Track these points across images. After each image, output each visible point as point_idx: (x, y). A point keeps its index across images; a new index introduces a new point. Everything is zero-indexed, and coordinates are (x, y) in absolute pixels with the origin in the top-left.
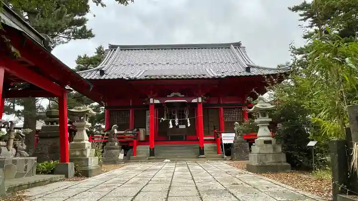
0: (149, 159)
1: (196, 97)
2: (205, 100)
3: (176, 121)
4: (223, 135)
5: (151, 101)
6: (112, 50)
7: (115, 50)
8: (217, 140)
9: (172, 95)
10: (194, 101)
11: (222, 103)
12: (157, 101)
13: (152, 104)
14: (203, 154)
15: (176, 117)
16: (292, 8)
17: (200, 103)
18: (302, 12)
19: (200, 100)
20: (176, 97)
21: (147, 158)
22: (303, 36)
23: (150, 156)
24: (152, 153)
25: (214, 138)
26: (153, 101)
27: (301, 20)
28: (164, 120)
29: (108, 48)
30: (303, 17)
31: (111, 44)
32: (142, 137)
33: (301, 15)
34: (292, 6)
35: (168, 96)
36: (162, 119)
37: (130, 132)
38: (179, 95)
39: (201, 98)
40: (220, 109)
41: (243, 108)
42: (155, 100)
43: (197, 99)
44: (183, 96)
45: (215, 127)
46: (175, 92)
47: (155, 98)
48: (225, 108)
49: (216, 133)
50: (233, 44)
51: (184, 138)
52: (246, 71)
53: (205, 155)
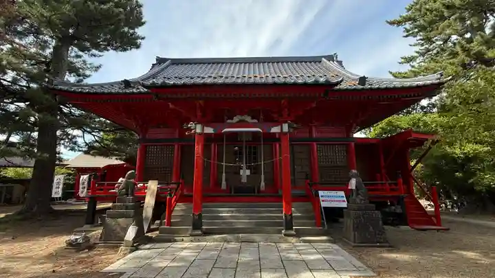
0: (190, 235)
1: (279, 123)
2: (294, 128)
5: (199, 129)
9: (236, 119)
10: (275, 130)
11: (314, 136)
12: (209, 130)
13: (199, 134)
14: (291, 228)
17: (286, 133)
19: (286, 128)
20: (242, 123)
23: (193, 229)
25: (303, 192)
26: (203, 129)
31: (160, 57)
35: (229, 121)
38: (248, 119)
39: (287, 124)
40: (313, 145)
41: (348, 146)
42: (205, 128)
43: (280, 127)
44: (256, 121)
45: (307, 175)
46: (242, 114)
47: (205, 123)
48: (320, 144)
49: (309, 185)
50: (325, 57)
51: (256, 191)
52: (359, 84)
53: (296, 230)
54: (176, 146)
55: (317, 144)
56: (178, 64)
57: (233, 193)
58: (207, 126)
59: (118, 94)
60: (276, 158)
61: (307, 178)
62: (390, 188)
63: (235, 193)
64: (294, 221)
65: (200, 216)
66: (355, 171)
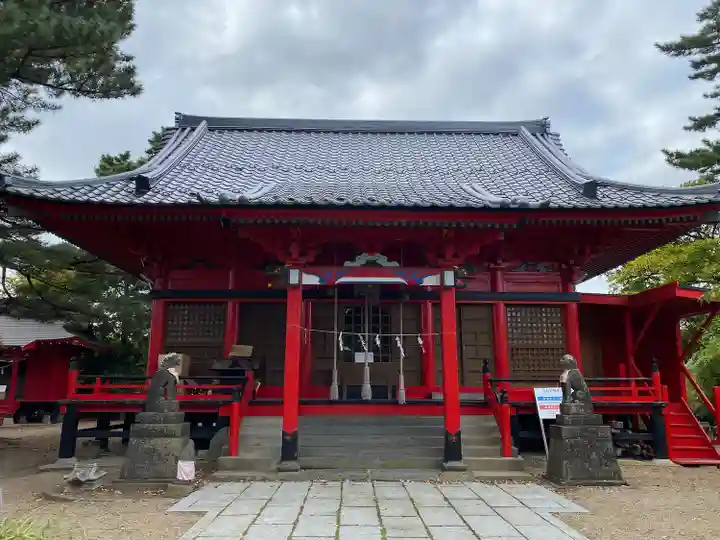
0: (279, 470)
1: (438, 268)
2: (463, 278)
5: (294, 277)
6: (184, 129)
7: (193, 130)
8: (497, 406)
9: (361, 260)
10: (430, 281)
11: (501, 290)
12: (312, 280)
13: (294, 287)
14: (459, 458)
17: (450, 288)
19: (449, 279)
20: (372, 268)
21: (274, 466)
23: (284, 458)
24: (289, 450)
25: (480, 397)
26: (300, 277)
29: (172, 124)
31: (183, 113)
33: (696, 65)
35: (348, 264)
38: (383, 260)
39: (452, 273)
40: (498, 306)
41: (564, 308)
42: (304, 276)
43: (439, 276)
44: (396, 264)
45: (486, 363)
46: (371, 251)
47: (306, 268)
48: (511, 306)
49: (490, 381)
50: (524, 124)
51: (390, 395)
52: (584, 194)
53: (466, 462)
54: (230, 304)
55: (506, 305)
56: (221, 130)
57: (345, 399)
58: (308, 273)
61: (485, 370)
62: (639, 390)
63: (349, 396)
64: (463, 447)
65: (295, 436)
66: (569, 357)
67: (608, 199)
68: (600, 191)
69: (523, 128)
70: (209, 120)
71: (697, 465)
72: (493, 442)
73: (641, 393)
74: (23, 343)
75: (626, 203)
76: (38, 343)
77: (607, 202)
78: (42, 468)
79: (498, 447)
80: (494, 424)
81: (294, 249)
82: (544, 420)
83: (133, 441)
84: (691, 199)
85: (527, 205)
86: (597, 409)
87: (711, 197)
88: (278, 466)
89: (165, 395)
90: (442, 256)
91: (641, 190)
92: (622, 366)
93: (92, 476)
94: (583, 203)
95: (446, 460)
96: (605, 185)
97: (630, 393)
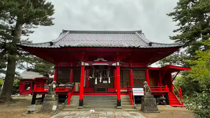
0: (78, 108)
1: (116, 62)
2: (122, 64)
3: (100, 79)
4: (133, 89)
5: (83, 64)
6: (64, 33)
7: (66, 33)
8: (129, 93)
9: (98, 60)
10: (114, 64)
11: (131, 67)
12: (87, 64)
13: (83, 66)
14: (120, 106)
15: (101, 76)
16: (168, 14)
17: (118, 66)
18: (174, 17)
19: (118, 64)
20: (101, 62)
22: (173, 31)
24: (81, 104)
25: (126, 91)
26: (84, 64)
27: (174, 21)
28: (91, 78)
29: (62, 32)
30: (175, 20)
31: (64, 30)
32: (77, 89)
33: (173, 19)
34: (169, 13)
35: (95, 61)
36: (90, 77)
37: (69, 85)
38: (103, 60)
39: (119, 62)
40: (131, 70)
41: (145, 71)
43: (116, 63)
44: (106, 61)
45: (128, 83)
46: (100, 58)
47: (85, 61)
48: (134, 70)
49: (128, 87)
50: (137, 31)
51: (106, 90)
52: (149, 45)
53: (122, 106)
54: (71, 70)
55: (133, 70)
56: (72, 33)
57: (96, 91)
58: (86, 63)
59: (48, 48)
60: (115, 76)
61: (127, 85)
62: (162, 89)
63: (97, 91)
64: (121, 103)
65: (82, 100)
66: (146, 82)
67: (154, 46)
68: (152, 45)
69: (136, 32)
70: (70, 31)
71: (176, 107)
72: (129, 102)
73: (163, 90)
74: (33, 78)
75: (158, 47)
76: (36, 78)
77: (154, 47)
78: (27, 107)
79: (130, 103)
80: (129, 97)
81: (83, 57)
82: (134, 96)
83: (44, 102)
84: (173, 46)
85: (135, 47)
86: (152, 94)
87: (177, 45)
88: (79, 107)
89: (52, 91)
90: (117, 59)
91: (161, 44)
92: (159, 84)
93: (34, 110)
94: (149, 47)
95: (118, 106)
96: (153, 43)
97: (160, 90)
